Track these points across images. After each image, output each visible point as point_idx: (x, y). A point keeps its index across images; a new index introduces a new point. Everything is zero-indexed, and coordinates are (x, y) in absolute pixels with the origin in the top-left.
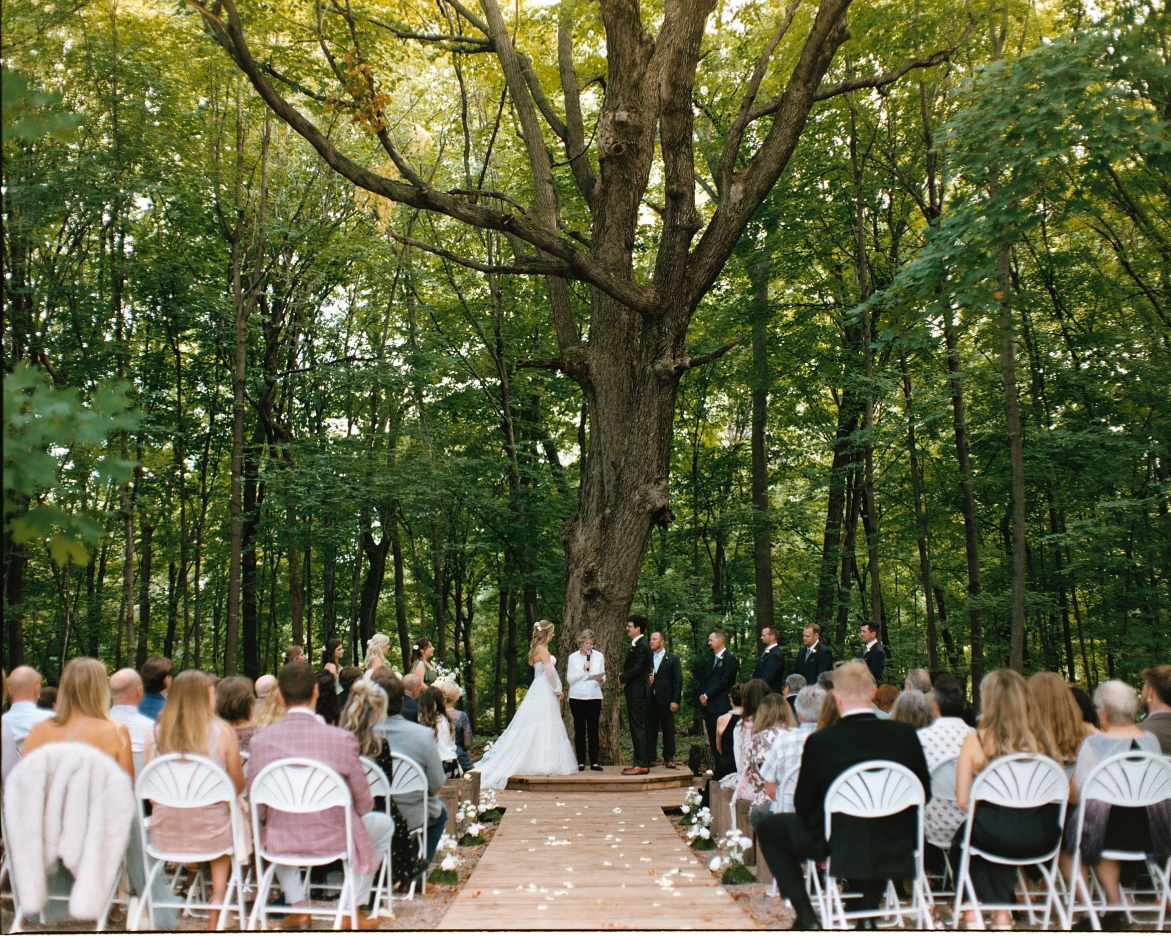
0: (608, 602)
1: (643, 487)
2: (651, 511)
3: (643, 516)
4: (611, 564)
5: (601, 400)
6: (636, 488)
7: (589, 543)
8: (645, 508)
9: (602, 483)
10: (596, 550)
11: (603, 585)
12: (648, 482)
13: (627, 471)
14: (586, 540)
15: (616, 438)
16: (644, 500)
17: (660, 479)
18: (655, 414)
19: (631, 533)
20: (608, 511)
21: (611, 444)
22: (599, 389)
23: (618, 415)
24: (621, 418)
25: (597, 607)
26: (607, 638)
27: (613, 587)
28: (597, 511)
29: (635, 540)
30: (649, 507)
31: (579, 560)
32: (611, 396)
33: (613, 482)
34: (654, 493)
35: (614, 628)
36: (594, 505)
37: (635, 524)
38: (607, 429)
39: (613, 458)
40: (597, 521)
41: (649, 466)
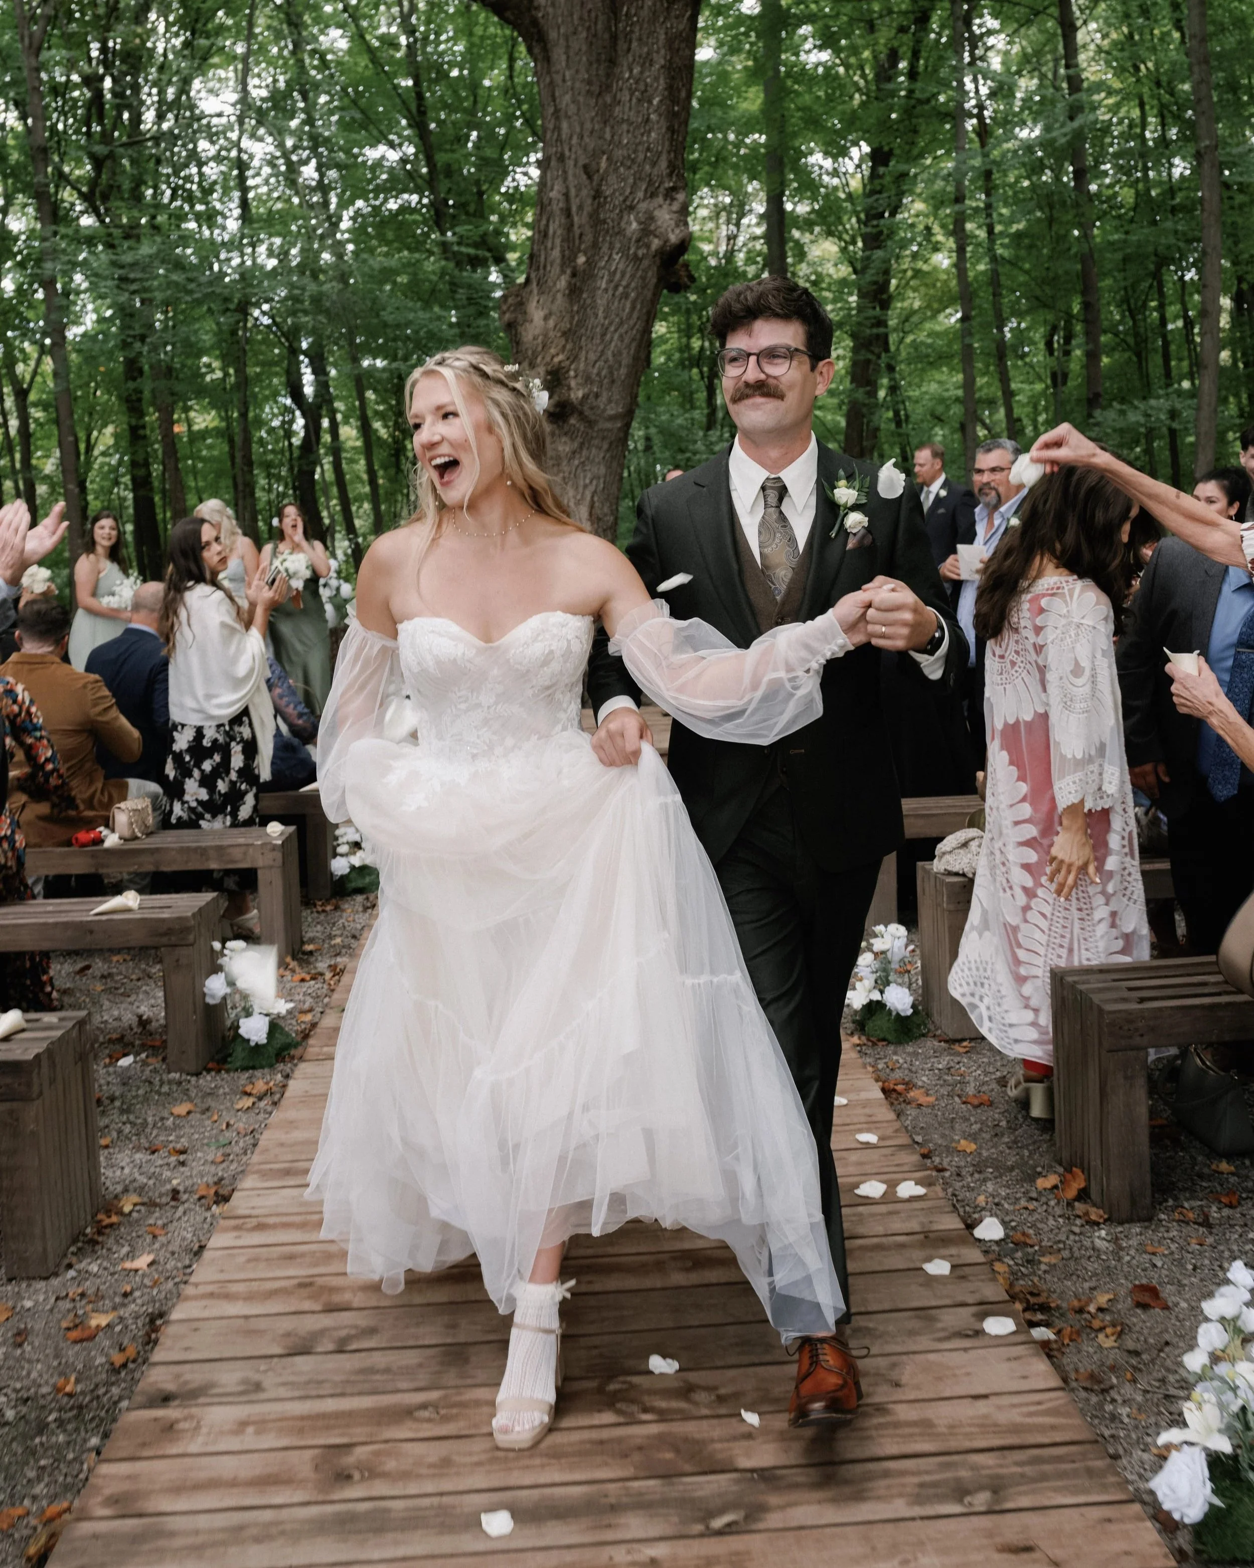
0: (590, 423)
1: (643, 206)
2: (660, 252)
3: (646, 263)
4: (592, 357)
5: (559, 55)
6: (631, 208)
7: (551, 323)
8: (648, 246)
9: (568, 213)
10: (564, 334)
11: (580, 394)
12: (653, 195)
13: (612, 179)
14: (546, 318)
15: (588, 126)
16: (647, 231)
17: (674, 189)
18: (660, 61)
19: (626, 296)
20: (581, 260)
21: (581, 137)
22: (553, 35)
23: (589, 82)
24: (595, 89)
25: (571, 434)
26: (592, 488)
27: (597, 396)
28: (563, 265)
29: (633, 308)
30: (656, 243)
31: (535, 355)
32: (575, 45)
33: (588, 209)
34: (665, 216)
35: (603, 470)
36: (556, 253)
37: (633, 276)
38: (572, 109)
39: (583, 160)
40: (562, 283)
41: (654, 164)
